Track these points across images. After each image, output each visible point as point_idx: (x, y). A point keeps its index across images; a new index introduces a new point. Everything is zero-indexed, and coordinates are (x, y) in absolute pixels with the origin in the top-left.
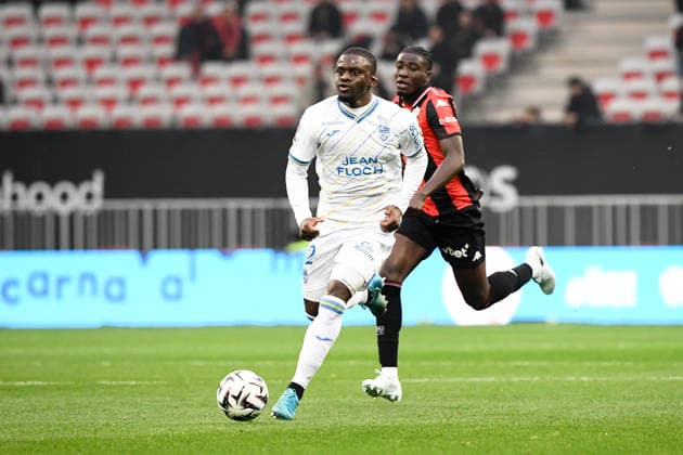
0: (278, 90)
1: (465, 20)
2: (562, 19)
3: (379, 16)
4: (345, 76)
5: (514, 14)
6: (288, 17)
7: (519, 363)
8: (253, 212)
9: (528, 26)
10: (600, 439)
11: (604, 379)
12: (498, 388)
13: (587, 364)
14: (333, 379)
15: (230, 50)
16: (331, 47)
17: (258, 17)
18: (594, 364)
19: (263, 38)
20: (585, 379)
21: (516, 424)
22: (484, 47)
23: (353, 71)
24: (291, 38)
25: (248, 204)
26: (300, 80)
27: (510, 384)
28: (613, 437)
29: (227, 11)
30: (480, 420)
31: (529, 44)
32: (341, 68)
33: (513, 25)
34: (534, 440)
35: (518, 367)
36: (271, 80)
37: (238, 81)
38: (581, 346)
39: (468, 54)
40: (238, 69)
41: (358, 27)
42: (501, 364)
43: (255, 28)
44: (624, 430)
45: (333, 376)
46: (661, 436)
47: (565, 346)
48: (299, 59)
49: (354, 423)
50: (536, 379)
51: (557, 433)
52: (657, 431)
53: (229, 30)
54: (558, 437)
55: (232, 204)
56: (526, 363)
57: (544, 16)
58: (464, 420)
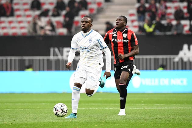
0: (22, 25)
1: (76, 5)
2: (104, 5)
3: (51, 4)
4: (84, 23)
5: (90, 3)
6: (25, 4)
7: (92, 104)
8: (15, 60)
9: (94, 6)
10: (115, 126)
11: (116, 108)
12: (86, 111)
13: (112, 104)
14: (38, 109)
15: (8, 14)
16: (38, 13)
17: (16, 4)
18: (113, 104)
19: (18, 10)
20: (111, 108)
21: (91, 122)
22: (82, 13)
23: (86, 22)
24: (26, 10)
25: (13, 58)
26: (29, 22)
27: (89, 110)
28: (119, 125)
29: (7, 2)
30: (81, 120)
31: (95, 12)
32: (83, 21)
33: (90, 6)
34: (96, 126)
35: (91, 105)
36: (20, 22)
37: (10, 22)
38: (110, 99)
39: (77, 15)
40: (10, 19)
41: (45, 7)
42: (87, 104)
43: (15, 7)
44: (122, 123)
45: (38, 107)
46: (133, 125)
47: (105, 99)
48: (28, 16)
49: (44, 121)
50: (97, 108)
51: (103, 124)
52: (132, 124)
53: (8, 7)
54: (103, 125)
55: (9, 58)
56: (94, 104)
57: (99, 4)
58: (76, 120)
